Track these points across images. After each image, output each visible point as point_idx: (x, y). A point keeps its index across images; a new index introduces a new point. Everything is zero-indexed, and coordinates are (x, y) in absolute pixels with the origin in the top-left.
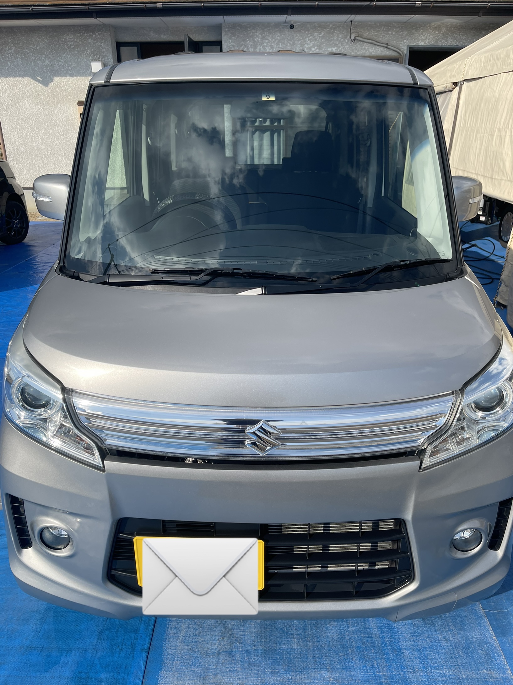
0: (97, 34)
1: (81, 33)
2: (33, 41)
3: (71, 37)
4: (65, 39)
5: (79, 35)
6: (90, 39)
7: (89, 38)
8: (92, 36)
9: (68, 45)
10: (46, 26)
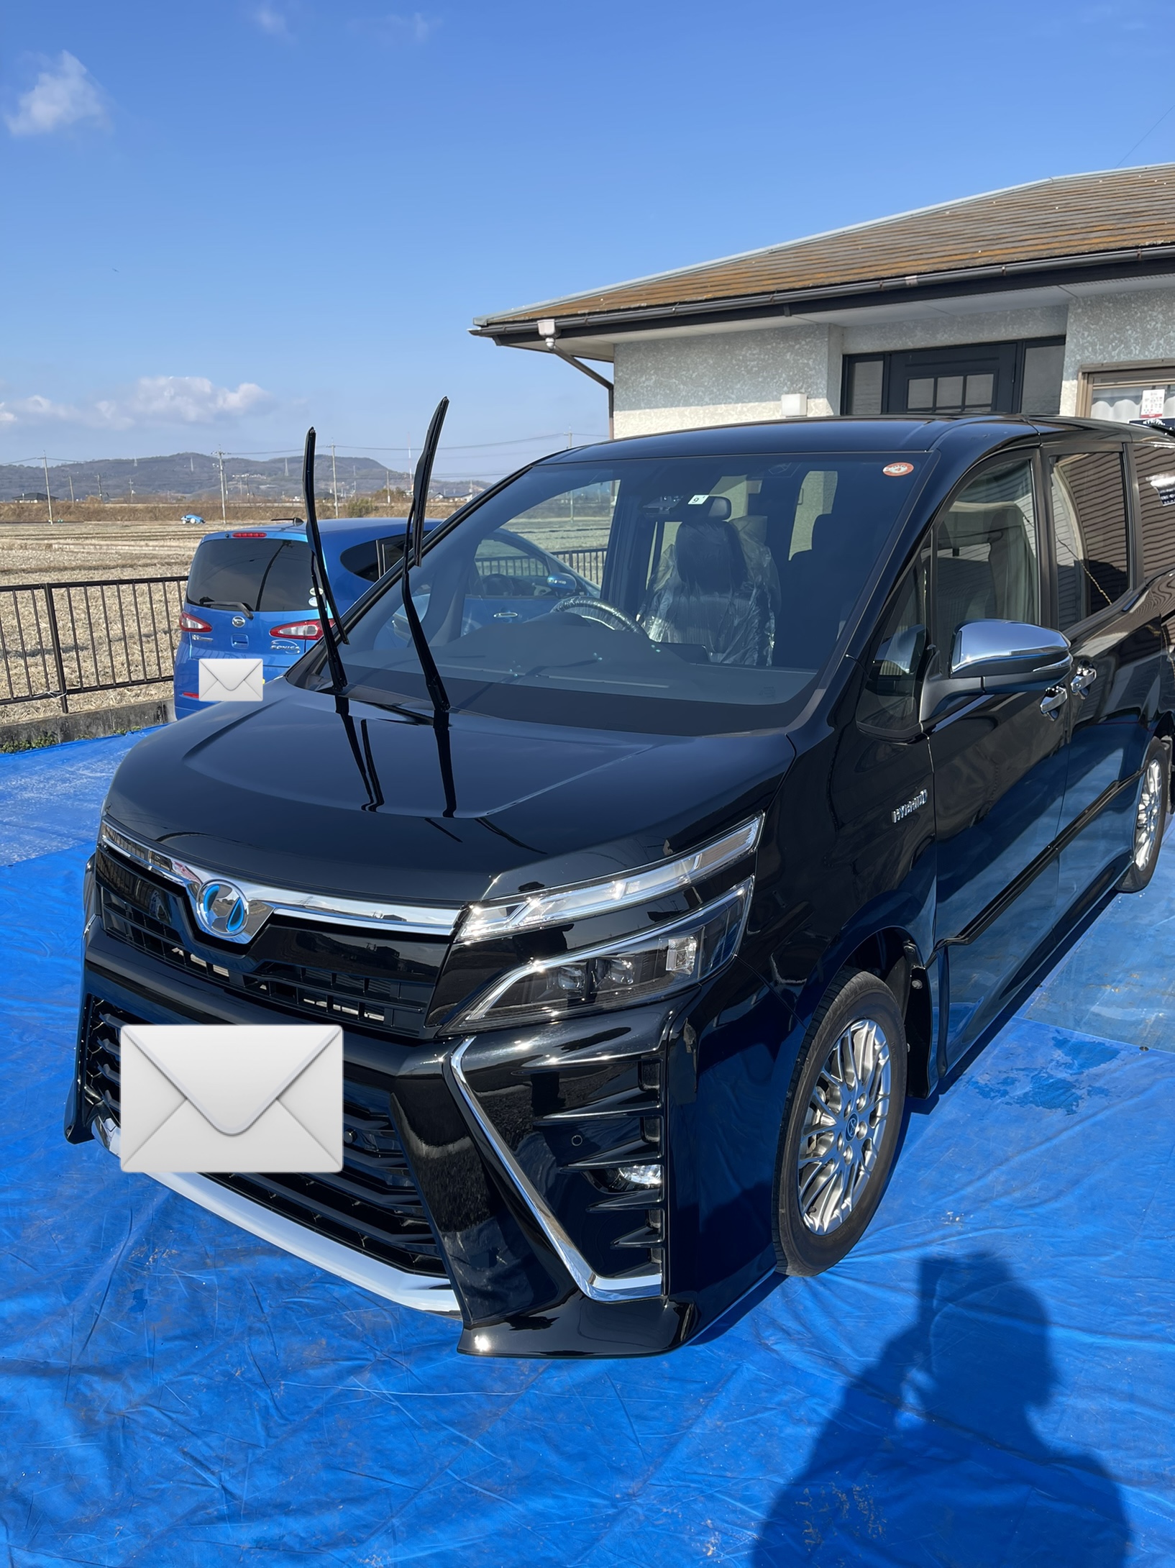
0: (803, 343)
1: (774, 344)
2: (689, 361)
3: (754, 352)
4: (744, 356)
5: (769, 347)
6: (789, 354)
7: (787, 352)
8: (793, 346)
9: (746, 367)
10: (713, 335)
